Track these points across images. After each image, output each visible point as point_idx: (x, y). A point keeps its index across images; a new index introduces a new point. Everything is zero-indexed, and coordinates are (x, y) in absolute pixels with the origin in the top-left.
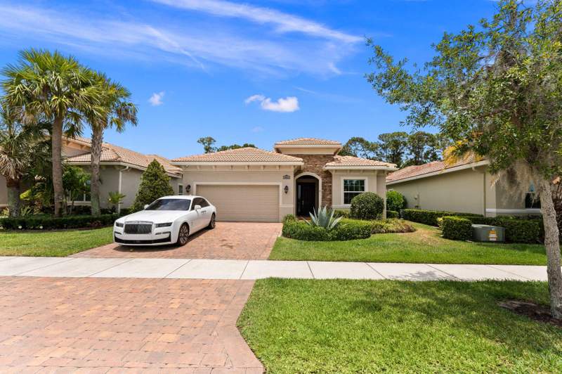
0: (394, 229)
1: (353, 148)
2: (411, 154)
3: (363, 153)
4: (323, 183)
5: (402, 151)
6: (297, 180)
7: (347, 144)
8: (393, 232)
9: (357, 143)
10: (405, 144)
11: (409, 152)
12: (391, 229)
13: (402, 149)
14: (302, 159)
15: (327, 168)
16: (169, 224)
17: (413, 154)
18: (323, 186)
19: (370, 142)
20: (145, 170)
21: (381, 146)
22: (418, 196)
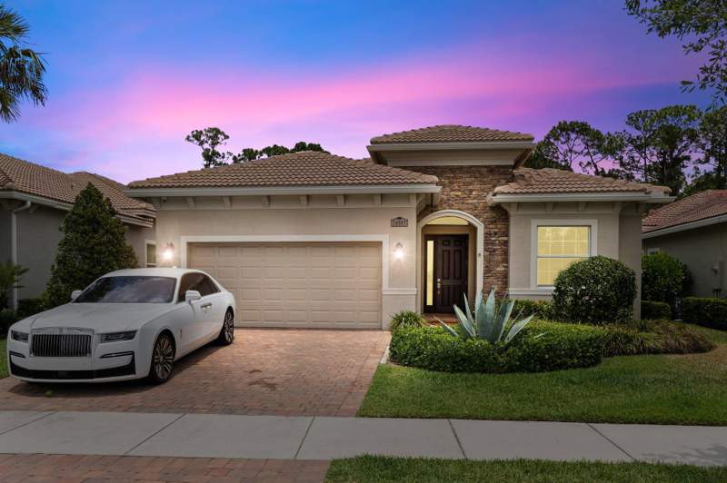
0: (659, 344)
1: (563, 148)
2: (707, 160)
3: (588, 159)
4: (487, 235)
5: (686, 153)
6: (423, 229)
7: (548, 137)
8: (656, 352)
9: (573, 136)
10: (693, 136)
11: (702, 156)
12: (651, 344)
13: (686, 147)
14: (435, 179)
15: (498, 199)
16: (129, 335)
17: (712, 160)
18: (487, 243)
19: (604, 133)
20: (69, 208)
21: (631, 141)
22: (722, 264)
